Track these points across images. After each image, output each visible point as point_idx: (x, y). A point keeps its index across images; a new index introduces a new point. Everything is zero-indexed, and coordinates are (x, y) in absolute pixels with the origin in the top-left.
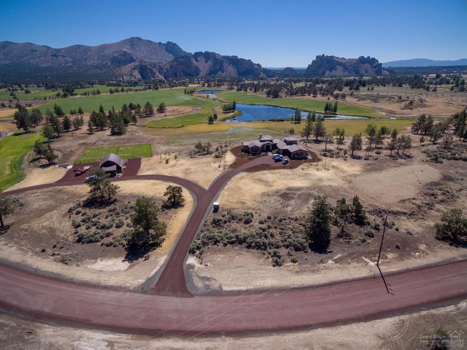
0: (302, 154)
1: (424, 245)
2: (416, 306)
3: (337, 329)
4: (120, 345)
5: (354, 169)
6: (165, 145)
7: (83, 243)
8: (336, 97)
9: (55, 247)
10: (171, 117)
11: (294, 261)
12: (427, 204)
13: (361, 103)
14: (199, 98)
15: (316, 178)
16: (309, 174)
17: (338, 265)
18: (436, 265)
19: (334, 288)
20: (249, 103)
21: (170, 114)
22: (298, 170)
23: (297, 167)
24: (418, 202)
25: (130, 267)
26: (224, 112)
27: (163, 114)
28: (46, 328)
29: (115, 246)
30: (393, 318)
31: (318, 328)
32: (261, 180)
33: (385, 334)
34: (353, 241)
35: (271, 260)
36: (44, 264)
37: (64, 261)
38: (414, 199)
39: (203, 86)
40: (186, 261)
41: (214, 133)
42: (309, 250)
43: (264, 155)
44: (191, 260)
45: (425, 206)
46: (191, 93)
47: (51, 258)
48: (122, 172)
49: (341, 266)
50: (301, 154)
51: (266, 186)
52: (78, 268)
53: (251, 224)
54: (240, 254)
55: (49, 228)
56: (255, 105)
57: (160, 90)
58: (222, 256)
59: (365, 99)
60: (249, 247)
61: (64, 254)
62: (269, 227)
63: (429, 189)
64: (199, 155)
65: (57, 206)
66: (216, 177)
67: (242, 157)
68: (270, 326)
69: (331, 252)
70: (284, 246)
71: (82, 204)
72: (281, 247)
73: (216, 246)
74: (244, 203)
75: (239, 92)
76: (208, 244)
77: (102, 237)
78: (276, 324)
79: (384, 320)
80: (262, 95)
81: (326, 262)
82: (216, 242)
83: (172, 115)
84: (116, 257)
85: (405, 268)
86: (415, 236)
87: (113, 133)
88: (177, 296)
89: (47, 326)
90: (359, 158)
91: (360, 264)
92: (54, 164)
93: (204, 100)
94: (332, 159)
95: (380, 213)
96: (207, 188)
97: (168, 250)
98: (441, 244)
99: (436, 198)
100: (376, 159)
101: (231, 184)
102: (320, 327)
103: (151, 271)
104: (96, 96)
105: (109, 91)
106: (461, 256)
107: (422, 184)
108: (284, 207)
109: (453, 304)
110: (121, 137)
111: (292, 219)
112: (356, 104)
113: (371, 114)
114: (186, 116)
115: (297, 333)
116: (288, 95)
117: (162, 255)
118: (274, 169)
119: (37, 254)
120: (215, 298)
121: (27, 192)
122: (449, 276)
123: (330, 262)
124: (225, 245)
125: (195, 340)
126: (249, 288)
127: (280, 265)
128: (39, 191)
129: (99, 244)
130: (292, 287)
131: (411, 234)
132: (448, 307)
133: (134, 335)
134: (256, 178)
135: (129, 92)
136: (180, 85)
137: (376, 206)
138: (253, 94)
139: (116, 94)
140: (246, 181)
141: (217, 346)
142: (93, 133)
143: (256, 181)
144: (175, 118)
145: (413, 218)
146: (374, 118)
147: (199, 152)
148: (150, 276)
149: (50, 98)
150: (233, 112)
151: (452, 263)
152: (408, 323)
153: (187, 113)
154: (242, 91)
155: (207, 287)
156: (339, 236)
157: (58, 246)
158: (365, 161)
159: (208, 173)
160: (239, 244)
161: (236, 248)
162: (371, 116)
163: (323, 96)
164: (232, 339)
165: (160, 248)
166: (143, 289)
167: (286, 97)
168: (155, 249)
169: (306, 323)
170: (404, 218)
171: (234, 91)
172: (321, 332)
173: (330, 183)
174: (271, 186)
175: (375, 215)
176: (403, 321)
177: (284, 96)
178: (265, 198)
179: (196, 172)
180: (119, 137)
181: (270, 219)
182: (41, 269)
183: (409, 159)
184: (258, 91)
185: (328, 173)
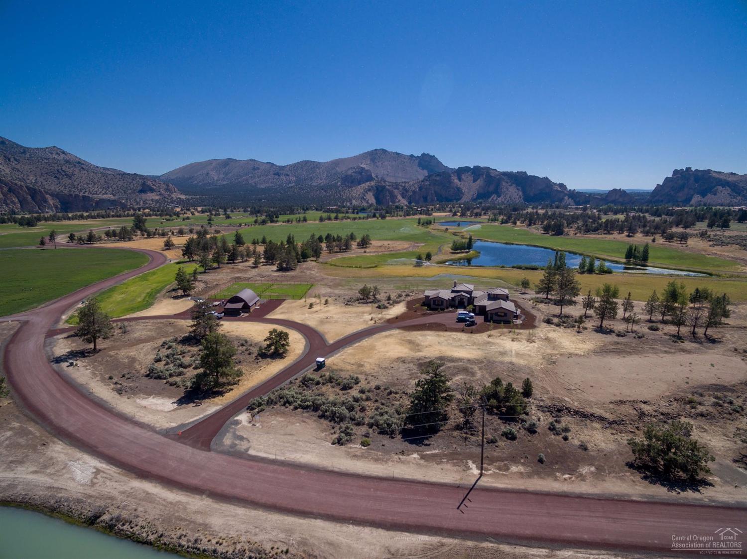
0: (505, 315)
1: (593, 469)
2: (484, 533)
3: (341, 527)
4: (105, 475)
5: (581, 346)
6: (330, 288)
7: (151, 378)
8: (670, 238)
9: (124, 376)
10: (371, 254)
11: (363, 444)
12: (662, 414)
13: (717, 249)
14: (434, 232)
15: (501, 349)
16: (493, 344)
17: (422, 462)
18: (580, 497)
19: (385, 484)
20: (505, 242)
21: (373, 251)
22: (482, 337)
23: (483, 332)
24: (646, 408)
25: (175, 410)
26: (453, 251)
27: (363, 250)
28: (59, 444)
29: (178, 387)
30: (431, 538)
31: (319, 518)
32: (410, 342)
33: (401, 550)
34: (473, 438)
35: (336, 436)
36: (101, 390)
37: (120, 392)
38: (645, 403)
39: (453, 216)
40: (237, 415)
41: (410, 279)
42: (400, 437)
43: (450, 312)
44: (243, 417)
45: (655, 416)
46: (427, 224)
47: (112, 386)
48: (250, 312)
49: (426, 463)
50: (503, 314)
51: (411, 349)
52: (128, 400)
53: (349, 391)
54: (305, 422)
55: (133, 358)
56: (513, 244)
57: (387, 218)
58: (282, 419)
59: (727, 244)
60: (322, 416)
61: (125, 384)
62: (368, 399)
63: (693, 393)
64: (359, 303)
65: (156, 339)
66: (355, 331)
67: (415, 311)
68: (264, 500)
69: (429, 445)
70: (368, 424)
71: (179, 339)
72: (364, 424)
73: (283, 408)
74: (362, 366)
75: (503, 225)
76: (276, 403)
77: (171, 375)
78: (271, 501)
79: (416, 536)
80: (536, 230)
81: (409, 455)
82: (287, 403)
83: (374, 252)
84: (170, 397)
85: (522, 487)
86: (592, 453)
87: (281, 269)
88: (194, 447)
89: (61, 442)
90: (611, 332)
91: (455, 468)
92: (188, 295)
93: (439, 234)
94: (557, 328)
95: (559, 411)
96: (331, 342)
97: (228, 401)
98: (628, 474)
99: (693, 408)
100: (639, 337)
101: (365, 342)
102: (321, 519)
103: (191, 418)
104: (301, 224)
105: (319, 218)
106: (642, 495)
107: (691, 384)
108: (411, 378)
109: (549, 548)
110: (287, 273)
111: (407, 394)
112: (705, 251)
113: (722, 269)
114: (392, 254)
115: (288, 516)
116: (580, 232)
117: (217, 404)
118: (446, 331)
119: (103, 380)
120: (231, 459)
121: (140, 321)
122: (586, 513)
123: (415, 455)
124: (296, 408)
125: (174, 491)
126: (279, 458)
127: (342, 444)
128: (152, 321)
129: (165, 381)
130: (331, 469)
131: (586, 449)
132: (535, 550)
133: (124, 471)
134: (409, 338)
135: (345, 221)
136: (421, 214)
137: (561, 401)
138: (525, 228)
139: (327, 222)
140: (390, 340)
141: (190, 502)
142: (257, 267)
143: (404, 342)
144: (376, 256)
145: (614, 429)
146: (718, 276)
147: (363, 299)
148: (187, 422)
149: (246, 225)
150: (467, 252)
151: (613, 500)
152: (447, 549)
153: (399, 250)
154: (509, 224)
155: (233, 445)
156: (458, 427)
157: (127, 376)
158: (617, 337)
159: (349, 325)
160: (313, 410)
161: (306, 415)
162: (714, 272)
163: (647, 236)
164: (211, 500)
165: (221, 398)
166: (167, 433)
167: (576, 234)
168: (214, 398)
169: (307, 509)
170: (597, 425)
171: (496, 224)
172: (319, 523)
173: (514, 360)
174: (419, 351)
175: (548, 413)
176: (443, 545)
177: (572, 232)
178: (395, 365)
179: (336, 322)
180: (284, 274)
181: (377, 389)
182: (96, 394)
183: (710, 345)
184: (534, 224)
185: (527, 346)
